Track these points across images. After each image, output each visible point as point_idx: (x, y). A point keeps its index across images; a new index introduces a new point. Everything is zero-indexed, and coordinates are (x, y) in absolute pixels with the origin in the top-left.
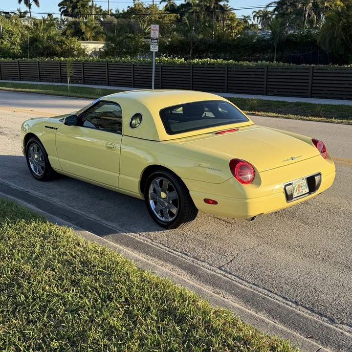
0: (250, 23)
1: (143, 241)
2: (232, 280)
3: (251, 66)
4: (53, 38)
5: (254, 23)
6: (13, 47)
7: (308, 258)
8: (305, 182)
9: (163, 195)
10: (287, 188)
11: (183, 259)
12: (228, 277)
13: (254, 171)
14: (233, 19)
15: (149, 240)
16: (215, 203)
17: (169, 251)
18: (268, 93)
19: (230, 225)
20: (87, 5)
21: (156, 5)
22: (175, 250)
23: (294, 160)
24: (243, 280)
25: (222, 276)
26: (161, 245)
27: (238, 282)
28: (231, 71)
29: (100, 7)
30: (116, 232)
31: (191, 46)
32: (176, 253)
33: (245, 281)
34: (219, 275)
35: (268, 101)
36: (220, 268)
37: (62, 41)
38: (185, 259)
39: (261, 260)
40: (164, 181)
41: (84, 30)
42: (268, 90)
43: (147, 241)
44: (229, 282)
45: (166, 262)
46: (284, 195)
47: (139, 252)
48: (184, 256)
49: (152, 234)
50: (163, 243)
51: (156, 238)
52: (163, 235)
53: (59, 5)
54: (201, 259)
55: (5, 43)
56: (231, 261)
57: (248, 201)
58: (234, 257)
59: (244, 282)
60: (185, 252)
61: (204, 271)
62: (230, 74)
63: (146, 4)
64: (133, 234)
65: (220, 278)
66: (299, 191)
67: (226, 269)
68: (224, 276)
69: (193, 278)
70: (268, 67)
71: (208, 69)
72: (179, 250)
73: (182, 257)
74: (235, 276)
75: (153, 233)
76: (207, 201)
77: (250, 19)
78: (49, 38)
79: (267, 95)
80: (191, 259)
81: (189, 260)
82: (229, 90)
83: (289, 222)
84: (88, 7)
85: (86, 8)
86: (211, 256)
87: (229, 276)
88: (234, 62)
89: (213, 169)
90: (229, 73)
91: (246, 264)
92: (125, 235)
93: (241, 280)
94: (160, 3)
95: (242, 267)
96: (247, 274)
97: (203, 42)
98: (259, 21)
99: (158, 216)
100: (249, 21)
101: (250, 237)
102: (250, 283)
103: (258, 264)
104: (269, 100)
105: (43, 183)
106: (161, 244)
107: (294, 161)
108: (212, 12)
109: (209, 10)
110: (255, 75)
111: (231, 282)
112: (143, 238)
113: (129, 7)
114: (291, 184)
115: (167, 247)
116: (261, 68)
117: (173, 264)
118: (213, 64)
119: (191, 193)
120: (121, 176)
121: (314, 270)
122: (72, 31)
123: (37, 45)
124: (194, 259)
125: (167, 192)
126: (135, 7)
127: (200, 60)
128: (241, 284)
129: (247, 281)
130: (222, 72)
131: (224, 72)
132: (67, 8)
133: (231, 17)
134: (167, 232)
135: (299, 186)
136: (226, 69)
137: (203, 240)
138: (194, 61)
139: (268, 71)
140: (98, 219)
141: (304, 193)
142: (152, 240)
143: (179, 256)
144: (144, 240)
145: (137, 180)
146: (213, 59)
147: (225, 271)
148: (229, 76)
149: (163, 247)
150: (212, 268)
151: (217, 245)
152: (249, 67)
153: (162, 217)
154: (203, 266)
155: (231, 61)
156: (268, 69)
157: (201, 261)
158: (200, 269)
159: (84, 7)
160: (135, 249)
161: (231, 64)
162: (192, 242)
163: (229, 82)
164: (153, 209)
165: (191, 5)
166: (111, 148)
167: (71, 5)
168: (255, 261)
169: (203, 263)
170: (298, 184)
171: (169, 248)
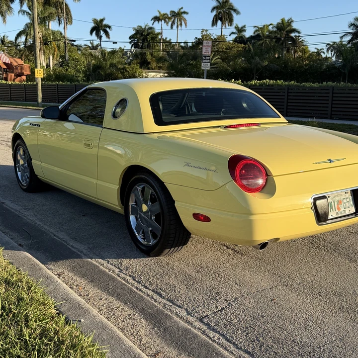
0: (324, 56)
1: (107, 271)
2: (214, 341)
3: (315, 87)
4: (115, 65)
5: (328, 56)
6: (78, 75)
7: (346, 313)
8: (349, 196)
9: (145, 208)
10: (318, 202)
11: (152, 301)
12: (208, 336)
13: (267, 175)
14: (304, 51)
15: (117, 270)
16: (207, 219)
17: (137, 288)
18: (332, 116)
19: (239, 256)
20: (156, 37)
21: (224, 36)
22: (146, 287)
23: (332, 163)
24: (230, 342)
25: (199, 333)
26: (129, 279)
27: (222, 346)
28: (291, 93)
29: (170, 40)
30: (79, 257)
31: (255, 72)
32: (146, 291)
33: (234, 344)
34: (196, 331)
35: (331, 124)
36: (201, 320)
37: (124, 69)
38: (155, 301)
39: (270, 312)
40: (146, 188)
41: (149, 60)
42: (333, 113)
43: (113, 272)
44: (206, 344)
45: (126, 303)
46: (312, 214)
47: (94, 287)
48: (155, 296)
49: (125, 262)
50: (134, 275)
51: (127, 268)
52: (139, 264)
53: (130, 38)
54: (179, 303)
55: (69, 70)
56: (222, 309)
57: (253, 217)
58: (230, 303)
59: (232, 345)
60: (160, 291)
61: (175, 322)
62: (290, 96)
63: (214, 35)
64: (100, 260)
65: (195, 336)
66: (339, 209)
67: (211, 322)
68: (204, 333)
69: (154, 333)
70: (333, 88)
71: (266, 90)
72: (153, 287)
73: (152, 298)
74: (220, 334)
75: (128, 260)
76: (197, 216)
77: (324, 52)
78: (112, 65)
79: (331, 118)
80: (164, 301)
81: (159, 303)
82: (288, 114)
83: (326, 257)
84: (158, 40)
85: (156, 40)
86: (194, 299)
87: (211, 333)
88: (295, 83)
89: (206, 169)
90: (289, 94)
91: (243, 316)
92: (88, 262)
93: (227, 343)
94: (230, 35)
95: (236, 320)
96: (240, 332)
97: (268, 68)
98: (333, 54)
99: (139, 237)
100: (322, 54)
101: (264, 274)
102: (240, 349)
103: (263, 317)
104: (333, 123)
105: (28, 194)
106: (130, 276)
107: (332, 165)
108: (282, 44)
109: (279, 41)
110: (318, 96)
111: (211, 344)
112: (110, 266)
113: (196, 38)
114: (324, 197)
115: (137, 282)
116: (326, 89)
117: (134, 307)
118: (272, 85)
119: (176, 205)
120: (99, 182)
121: (351, 334)
122: (139, 60)
123: (99, 72)
124: (168, 303)
125: (150, 203)
126: (203, 38)
127: (258, 82)
128: (226, 349)
129: (237, 345)
130: (281, 94)
131: (284, 94)
132: (138, 41)
133: (303, 49)
134: (147, 260)
135: (339, 202)
136: (286, 91)
137: (193, 274)
138: (251, 83)
139: (334, 92)
140: (66, 238)
141: (347, 212)
142: (121, 271)
143: (148, 295)
144: (110, 270)
145: (115, 187)
146: (273, 80)
147: (207, 325)
148: (289, 98)
149: (132, 281)
150: (190, 318)
151: (209, 282)
152: (312, 88)
153: (144, 239)
154: (176, 314)
155: (293, 82)
156: (333, 90)
157: (177, 305)
158: (171, 318)
159: (154, 40)
160: (91, 281)
161: (292, 85)
162: (176, 276)
163: (289, 104)
164: (133, 227)
165: (261, 36)
166: (89, 145)
167: (142, 38)
168: (259, 312)
169: (179, 310)
170: (337, 199)
171: (139, 283)
